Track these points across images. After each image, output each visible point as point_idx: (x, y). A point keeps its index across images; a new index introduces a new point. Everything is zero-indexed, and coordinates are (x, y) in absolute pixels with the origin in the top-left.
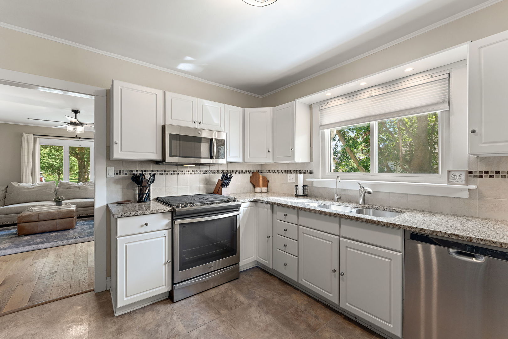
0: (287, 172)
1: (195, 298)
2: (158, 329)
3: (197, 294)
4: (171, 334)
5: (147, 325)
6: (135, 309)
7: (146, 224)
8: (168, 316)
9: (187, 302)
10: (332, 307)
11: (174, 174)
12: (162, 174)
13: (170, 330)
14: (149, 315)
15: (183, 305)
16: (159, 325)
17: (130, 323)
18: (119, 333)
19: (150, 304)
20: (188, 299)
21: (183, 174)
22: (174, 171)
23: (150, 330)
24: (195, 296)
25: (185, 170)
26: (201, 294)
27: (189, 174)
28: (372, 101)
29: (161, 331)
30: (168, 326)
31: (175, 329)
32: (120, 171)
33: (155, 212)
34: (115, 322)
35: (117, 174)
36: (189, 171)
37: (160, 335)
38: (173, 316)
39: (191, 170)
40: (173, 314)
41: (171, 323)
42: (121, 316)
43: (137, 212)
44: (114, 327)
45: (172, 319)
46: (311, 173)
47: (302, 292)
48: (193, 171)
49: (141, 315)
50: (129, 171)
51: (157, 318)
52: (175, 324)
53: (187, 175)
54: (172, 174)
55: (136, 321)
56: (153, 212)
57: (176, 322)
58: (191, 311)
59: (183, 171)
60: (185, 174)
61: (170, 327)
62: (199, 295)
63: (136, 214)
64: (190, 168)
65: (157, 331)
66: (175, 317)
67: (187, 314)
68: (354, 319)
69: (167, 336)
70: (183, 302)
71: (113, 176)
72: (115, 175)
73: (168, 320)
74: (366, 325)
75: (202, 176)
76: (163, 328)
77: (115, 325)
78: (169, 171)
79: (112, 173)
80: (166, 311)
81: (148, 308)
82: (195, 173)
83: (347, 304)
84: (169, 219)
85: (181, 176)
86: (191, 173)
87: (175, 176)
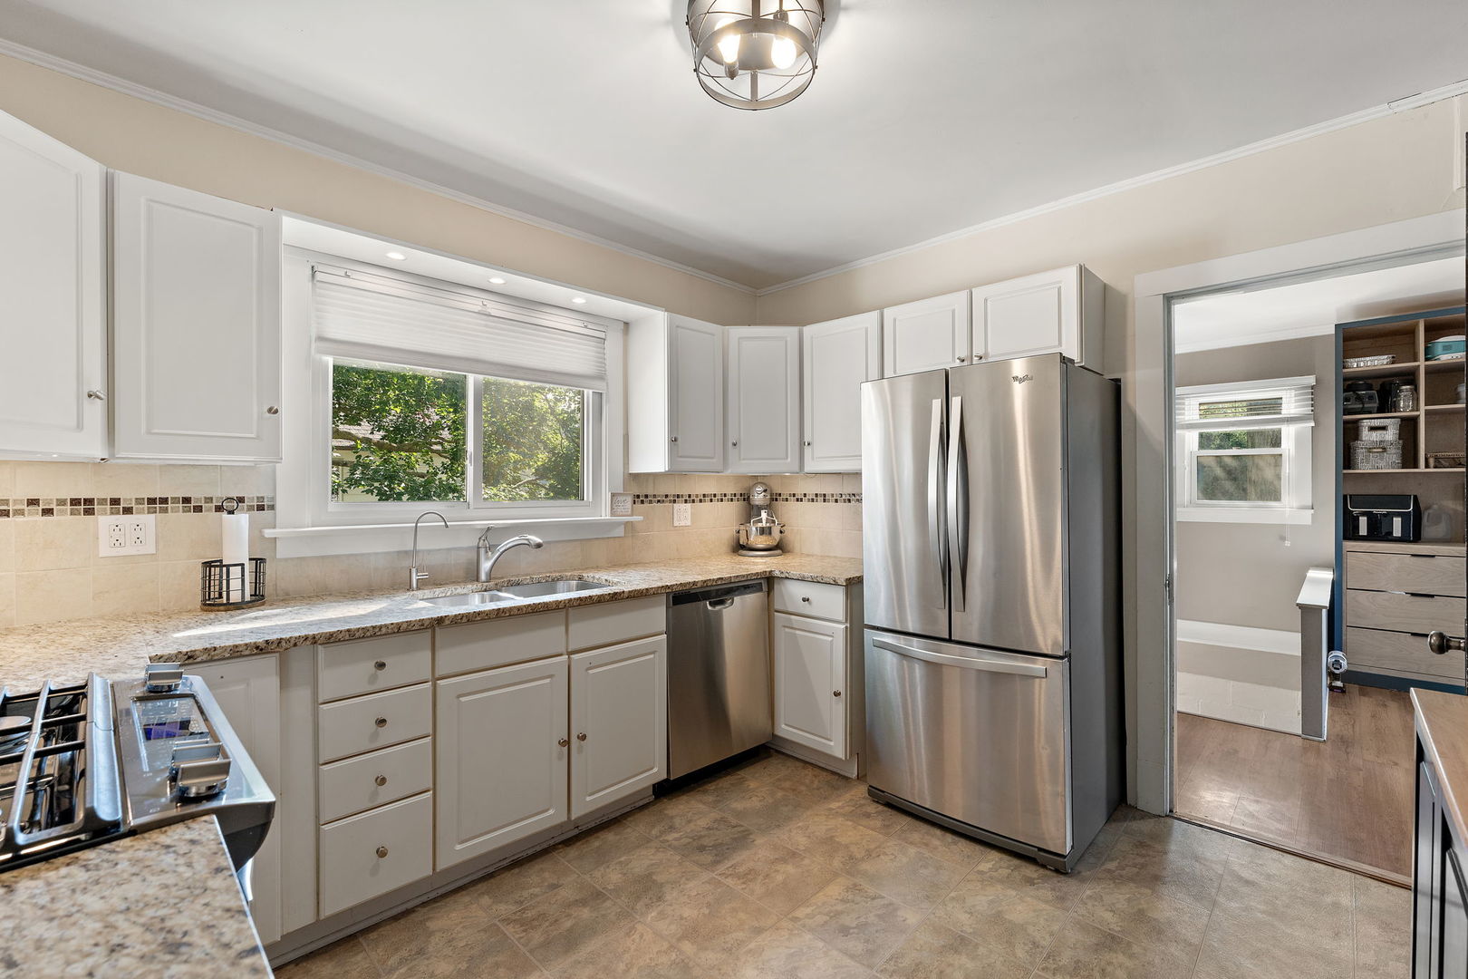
0: (86, 506)
10: (524, 854)
28: (486, 326)
46: (261, 508)
47: (424, 904)
68: (576, 832)
74: (598, 822)
83: (588, 799)
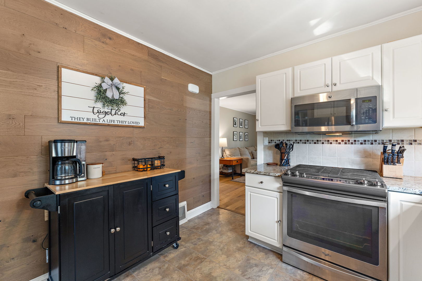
1: (302, 274)
2: (254, 266)
3: (309, 273)
4: (255, 278)
5: (253, 259)
6: (260, 245)
7: (261, 182)
8: (268, 266)
9: (293, 271)
11: (318, 143)
12: (305, 143)
13: (257, 275)
14: (261, 255)
15: (286, 269)
16: (256, 265)
17: (248, 249)
18: (239, 250)
19: (270, 249)
20: (297, 270)
21: (328, 143)
22: (318, 141)
23: (250, 263)
24: (305, 273)
25: (331, 139)
26: (311, 276)
27: (336, 144)
29: (253, 270)
30: (260, 271)
31: (260, 277)
32: (272, 141)
33: (268, 174)
34: (245, 243)
35: (270, 143)
36: (337, 141)
37: (249, 271)
38: (270, 269)
39: (339, 140)
40: (272, 268)
41: (264, 272)
42: (251, 242)
43: (255, 171)
44: (241, 245)
45: (267, 270)
48: (343, 141)
49: (258, 251)
50: (277, 140)
51: (262, 261)
52: (265, 275)
53: (334, 145)
54: (315, 143)
55: (252, 252)
56: (266, 174)
57: (266, 274)
58: (286, 278)
59: (328, 141)
60: (331, 143)
61: (260, 274)
62: (309, 275)
63: (255, 173)
64: (339, 137)
65: (251, 267)
66: (271, 271)
67: (280, 278)
69: (251, 276)
70: (290, 267)
71: (267, 144)
72: (268, 143)
73: (264, 269)
75: (358, 146)
76: (256, 269)
77: (242, 244)
78: (313, 141)
79: (266, 143)
80: (271, 262)
81: (266, 250)
82: (346, 143)
84: (280, 184)
85: (326, 145)
86: (340, 143)
87: (319, 146)
